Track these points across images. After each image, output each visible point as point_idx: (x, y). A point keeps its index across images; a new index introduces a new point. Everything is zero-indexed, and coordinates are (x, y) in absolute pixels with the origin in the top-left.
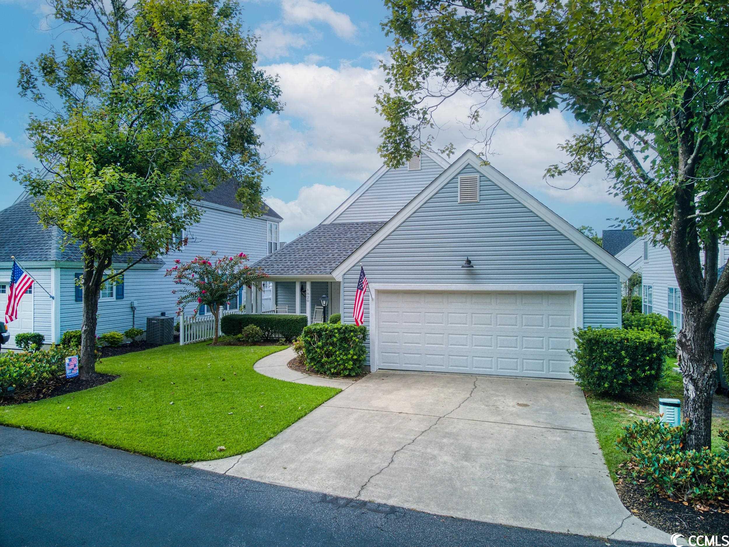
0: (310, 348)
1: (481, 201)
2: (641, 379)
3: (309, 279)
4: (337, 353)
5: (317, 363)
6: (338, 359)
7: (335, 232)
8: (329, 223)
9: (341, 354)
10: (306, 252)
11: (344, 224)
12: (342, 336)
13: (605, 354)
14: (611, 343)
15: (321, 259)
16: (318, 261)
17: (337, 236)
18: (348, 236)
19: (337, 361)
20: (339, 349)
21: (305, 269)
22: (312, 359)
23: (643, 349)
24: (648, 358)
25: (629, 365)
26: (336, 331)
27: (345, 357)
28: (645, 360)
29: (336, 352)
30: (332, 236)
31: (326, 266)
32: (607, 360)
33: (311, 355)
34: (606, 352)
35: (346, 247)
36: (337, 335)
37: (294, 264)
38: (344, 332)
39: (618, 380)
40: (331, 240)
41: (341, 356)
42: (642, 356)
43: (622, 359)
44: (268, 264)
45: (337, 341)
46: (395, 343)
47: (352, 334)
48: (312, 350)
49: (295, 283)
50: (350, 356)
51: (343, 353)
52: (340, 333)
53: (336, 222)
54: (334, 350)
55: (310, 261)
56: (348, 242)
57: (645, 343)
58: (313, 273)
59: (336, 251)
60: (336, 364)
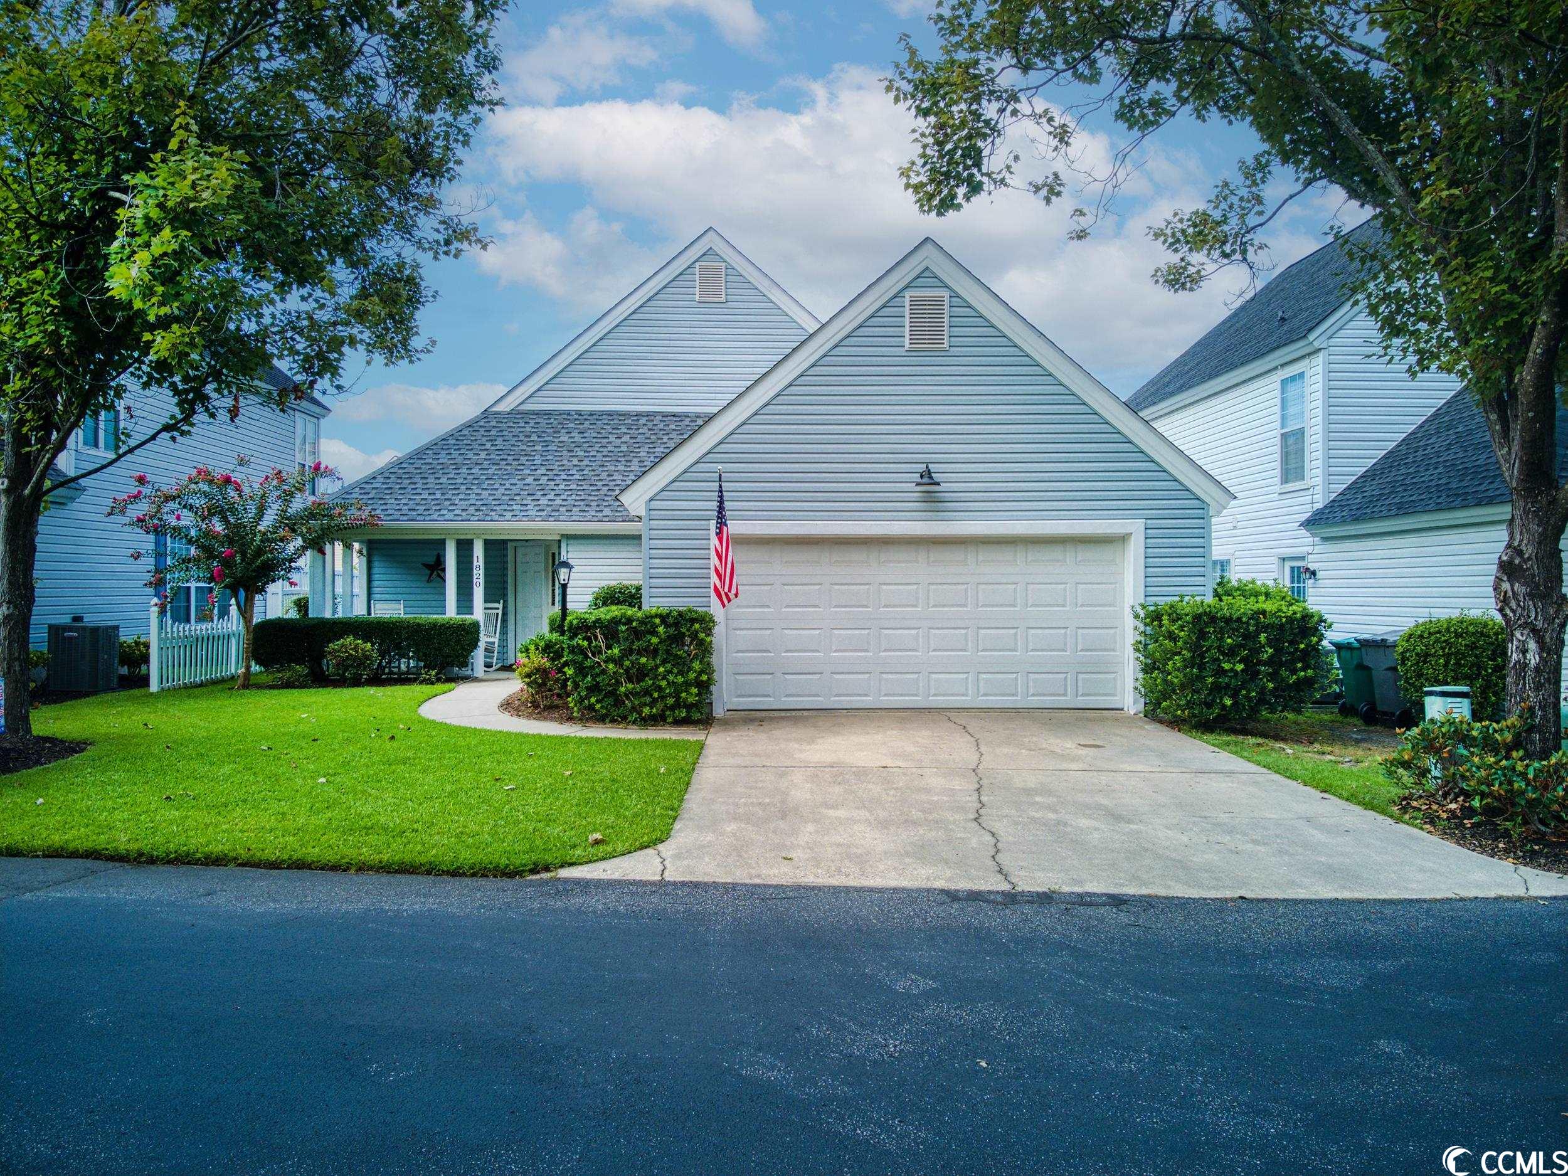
0: (588, 663)
1: (952, 349)
2: (1290, 686)
3: (479, 533)
4: (661, 669)
5: (606, 696)
6: (664, 683)
7: (528, 429)
8: (508, 409)
9: (670, 672)
10: (464, 470)
11: (548, 414)
12: (672, 631)
13: (1229, 641)
14: (1239, 619)
15: (508, 486)
16: (503, 491)
17: (534, 437)
18: (562, 439)
19: (660, 689)
20: (664, 662)
21: (472, 508)
22: (594, 689)
23: (1292, 629)
24: (1302, 646)
25: (1270, 662)
26: (657, 621)
27: (680, 679)
28: (1297, 650)
29: (657, 667)
30: (522, 438)
31: (525, 502)
32: (1231, 653)
33: (589, 678)
34: (1229, 637)
35: (565, 462)
36: (661, 629)
37: (438, 496)
38: (676, 624)
39: (1249, 692)
40: (524, 447)
41: (671, 678)
42: (1291, 643)
43: (1257, 650)
44: (370, 496)
45: (660, 643)
46: (765, 651)
47: (697, 626)
48: (592, 668)
49: (443, 542)
50: (692, 675)
51: (675, 670)
52: (667, 626)
53: (523, 407)
54: (652, 663)
55: (480, 491)
56: (565, 453)
57: (1296, 620)
58: (496, 517)
59: (543, 471)
60: (656, 695)
